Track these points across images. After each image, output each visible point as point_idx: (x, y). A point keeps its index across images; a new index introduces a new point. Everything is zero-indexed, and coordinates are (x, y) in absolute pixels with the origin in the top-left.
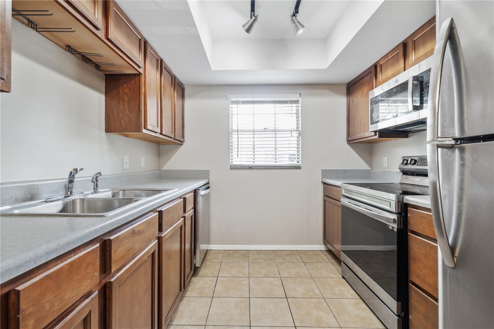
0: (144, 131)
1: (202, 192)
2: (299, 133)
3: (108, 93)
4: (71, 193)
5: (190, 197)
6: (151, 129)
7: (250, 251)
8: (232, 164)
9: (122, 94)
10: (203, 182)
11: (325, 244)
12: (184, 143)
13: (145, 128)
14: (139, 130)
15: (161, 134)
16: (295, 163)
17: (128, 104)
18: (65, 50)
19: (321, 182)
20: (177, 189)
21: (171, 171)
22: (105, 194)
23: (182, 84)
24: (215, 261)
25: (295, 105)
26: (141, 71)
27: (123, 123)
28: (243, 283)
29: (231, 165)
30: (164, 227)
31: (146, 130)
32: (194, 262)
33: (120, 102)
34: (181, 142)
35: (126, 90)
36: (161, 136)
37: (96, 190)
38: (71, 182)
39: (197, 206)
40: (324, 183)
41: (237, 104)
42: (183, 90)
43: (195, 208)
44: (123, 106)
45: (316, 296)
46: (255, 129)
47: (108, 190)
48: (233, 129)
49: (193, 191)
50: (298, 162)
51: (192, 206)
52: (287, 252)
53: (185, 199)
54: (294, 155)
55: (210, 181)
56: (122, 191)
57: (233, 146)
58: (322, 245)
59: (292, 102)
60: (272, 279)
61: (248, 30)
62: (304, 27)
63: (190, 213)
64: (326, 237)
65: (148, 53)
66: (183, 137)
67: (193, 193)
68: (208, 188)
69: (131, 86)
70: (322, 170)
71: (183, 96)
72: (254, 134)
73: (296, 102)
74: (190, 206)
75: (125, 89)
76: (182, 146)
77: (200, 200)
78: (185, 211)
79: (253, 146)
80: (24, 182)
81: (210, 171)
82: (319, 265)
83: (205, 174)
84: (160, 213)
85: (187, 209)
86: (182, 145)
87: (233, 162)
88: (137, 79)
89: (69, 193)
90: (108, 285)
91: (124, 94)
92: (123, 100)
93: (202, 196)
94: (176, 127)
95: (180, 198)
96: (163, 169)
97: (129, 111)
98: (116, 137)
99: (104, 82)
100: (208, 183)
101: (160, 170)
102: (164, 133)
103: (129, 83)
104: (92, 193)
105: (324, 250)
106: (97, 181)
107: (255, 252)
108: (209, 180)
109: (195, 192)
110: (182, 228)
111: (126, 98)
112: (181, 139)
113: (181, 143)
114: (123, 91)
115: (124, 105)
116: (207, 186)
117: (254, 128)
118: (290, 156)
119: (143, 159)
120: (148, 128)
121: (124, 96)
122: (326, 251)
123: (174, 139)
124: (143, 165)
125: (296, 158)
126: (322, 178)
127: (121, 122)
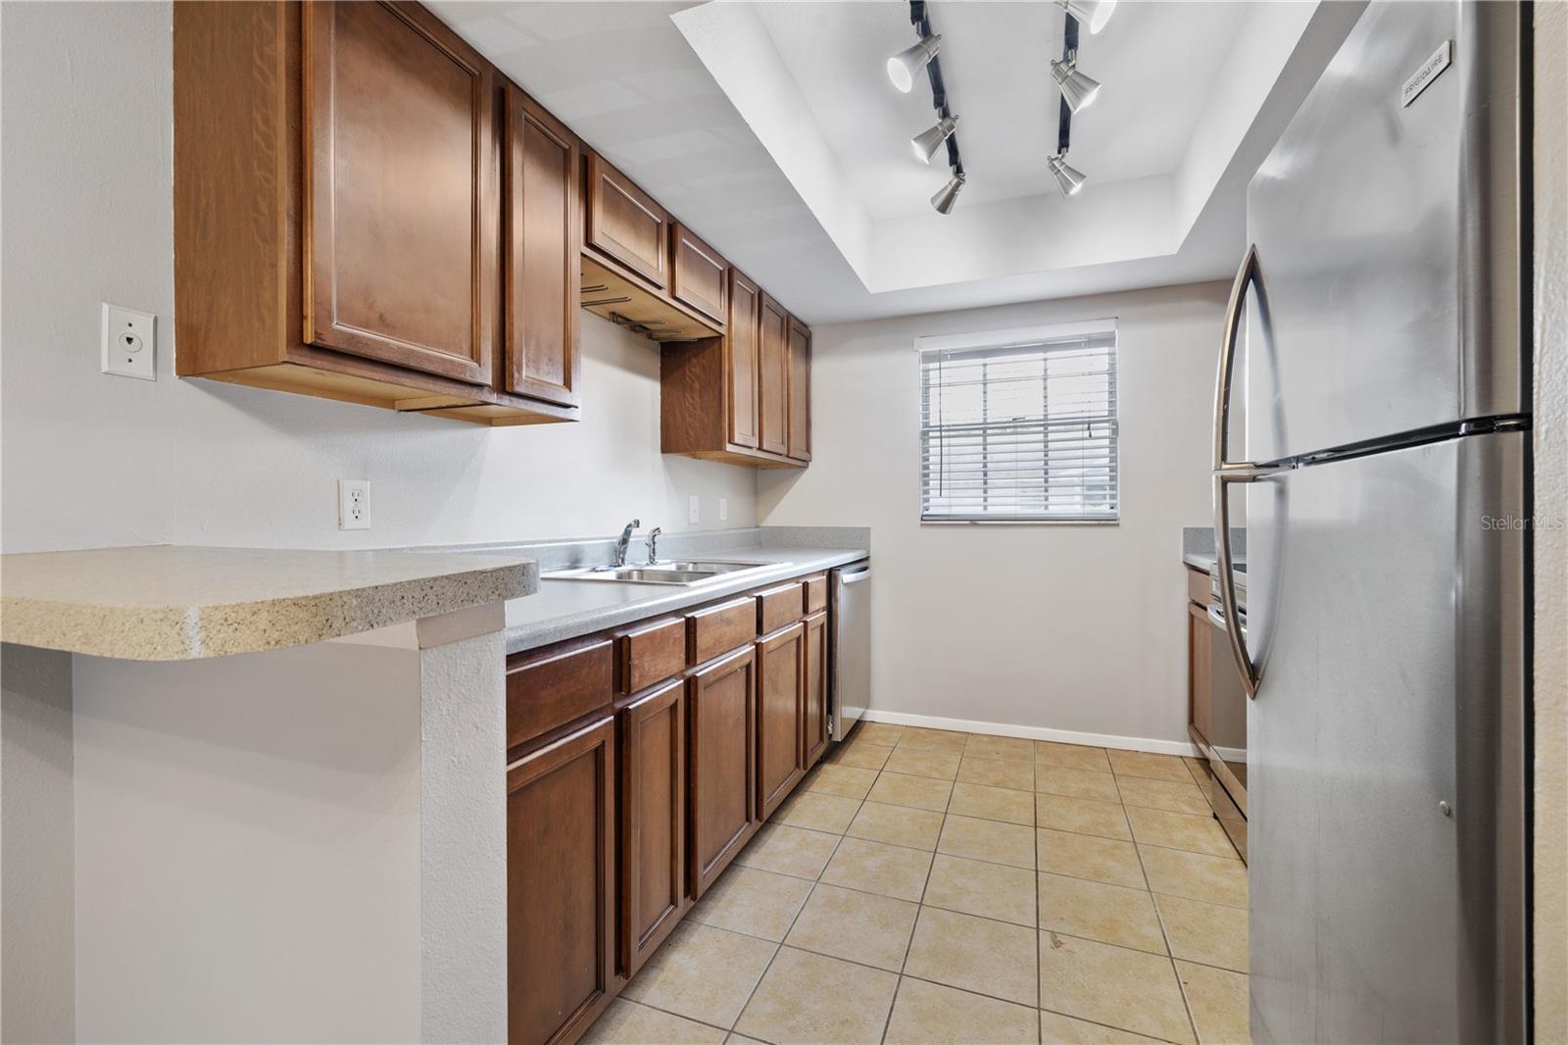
0: (729, 448)
1: (846, 577)
2: (1114, 427)
3: (665, 378)
4: (623, 560)
5: (818, 584)
6: (741, 442)
7: (972, 734)
8: (926, 513)
9: (690, 378)
10: (850, 557)
11: (1193, 741)
12: (810, 463)
13: (730, 442)
14: (721, 447)
15: (760, 449)
16: (1104, 509)
17: (701, 397)
18: (609, 320)
19: (1182, 564)
20: (791, 564)
21: (781, 529)
22: (666, 565)
23: (805, 326)
24: (879, 742)
25: (1106, 350)
26: (723, 330)
27: (692, 433)
28: (938, 788)
29: (923, 516)
30: (766, 628)
31: (731, 445)
32: (828, 730)
33: (687, 395)
34: (804, 461)
35: (697, 370)
36: (760, 454)
37: (652, 561)
38: (624, 541)
39: (836, 606)
40: (1193, 568)
41: (940, 362)
42: (808, 340)
43: (830, 609)
44: (691, 401)
45: (1116, 835)
46: (988, 421)
47: (668, 561)
48: (931, 424)
49: (826, 573)
50: (1112, 508)
51: (823, 603)
52: (1074, 747)
53: (806, 586)
54: (1102, 487)
55: (872, 554)
56: (691, 565)
57: (931, 467)
58: (1185, 741)
59: (1093, 342)
60: (1012, 792)
61: (944, 208)
62: (1084, 177)
63: (818, 617)
64: (1195, 720)
65: (736, 289)
66: (808, 450)
67: (825, 577)
68: (865, 569)
69: (705, 362)
70: (1186, 530)
71: (807, 353)
72: (985, 436)
73: (1108, 340)
74: (818, 602)
75: (694, 368)
76: (808, 470)
77: (842, 593)
78: (805, 610)
79: (982, 465)
80: (567, 541)
81: (872, 531)
82: (1156, 785)
83: (857, 537)
84: (760, 600)
85: (812, 607)
86: (806, 467)
87: (931, 508)
88: (716, 345)
89: (620, 560)
90: (692, 680)
91: (693, 377)
92: (692, 389)
93: (846, 584)
94: (792, 430)
95: (796, 579)
96: (765, 524)
97: (702, 410)
98: (681, 461)
99: (659, 358)
100: (867, 559)
101: (758, 527)
102: (765, 447)
103: (701, 356)
104: (647, 564)
105: (1192, 755)
106: (654, 543)
107: (985, 739)
108: (868, 552)
109: (831, 575)
110: (801, 642)
111: (697, 386)
112: (804, 456)
113: (804, 463)
114: (690, 371)
115: (693, 398)
116: (862, 565)
117: (985, 419)
118: (1088, 490)
119: (723, 502)
120: (736, 441)
121: (693, 381)
122: (1197, 759)
123: (788, 456)
124: (723, 516)
125: (1108, 497)
126: (1186, 551)
127: (687, 433)
